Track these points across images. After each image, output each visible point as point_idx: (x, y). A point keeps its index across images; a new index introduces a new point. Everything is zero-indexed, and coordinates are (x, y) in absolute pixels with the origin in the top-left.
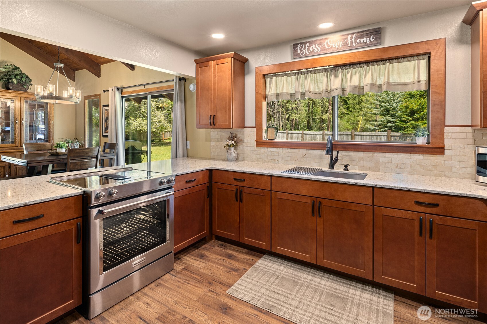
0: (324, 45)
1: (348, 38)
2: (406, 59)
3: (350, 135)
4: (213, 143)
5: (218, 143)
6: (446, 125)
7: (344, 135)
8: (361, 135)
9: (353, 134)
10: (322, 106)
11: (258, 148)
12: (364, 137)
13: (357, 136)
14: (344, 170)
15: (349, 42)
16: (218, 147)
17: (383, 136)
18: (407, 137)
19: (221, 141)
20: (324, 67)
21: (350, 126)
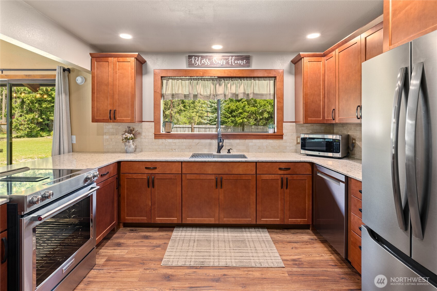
0: (212, 61)
1: (229, 58)
2: (263, 79)
3: (191, 127)
4: (106, 137)
5: (113, 137)
6: (284, 121)
7: (186, 128)
8: (199, 128)
9: (193, 127)
10: (165, 103)
11: (156, 139)
12: (201, 129)
13: (196, 128)
14: (228, 153)
15: (230, 61)
16: (113, 140)
17: (214, 128)
18: (228, 128)
19: (116, 135)
20: (211, 77)
21: (187, 120)
